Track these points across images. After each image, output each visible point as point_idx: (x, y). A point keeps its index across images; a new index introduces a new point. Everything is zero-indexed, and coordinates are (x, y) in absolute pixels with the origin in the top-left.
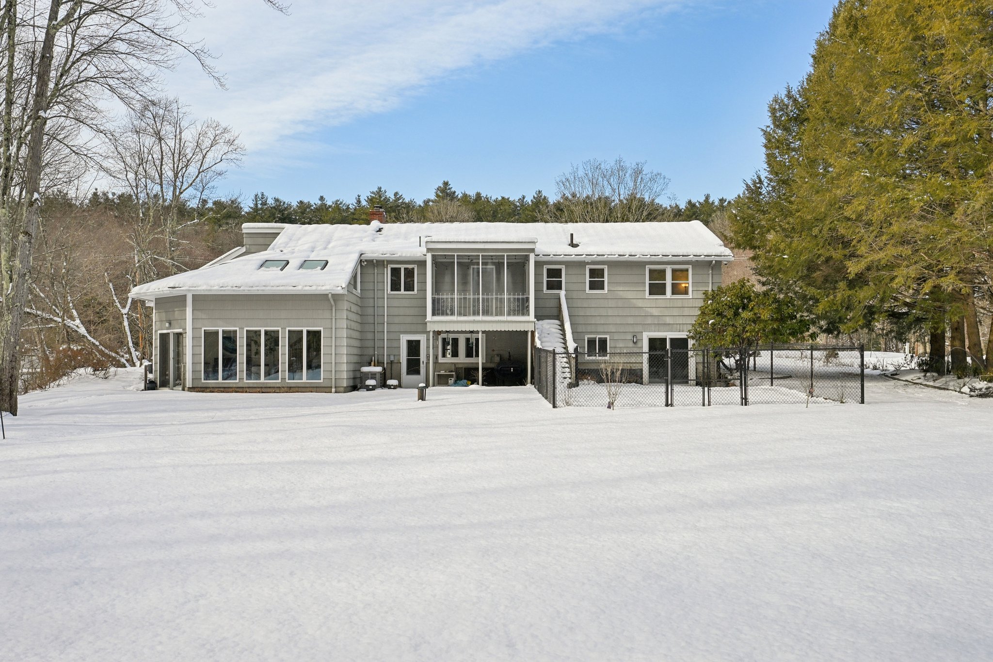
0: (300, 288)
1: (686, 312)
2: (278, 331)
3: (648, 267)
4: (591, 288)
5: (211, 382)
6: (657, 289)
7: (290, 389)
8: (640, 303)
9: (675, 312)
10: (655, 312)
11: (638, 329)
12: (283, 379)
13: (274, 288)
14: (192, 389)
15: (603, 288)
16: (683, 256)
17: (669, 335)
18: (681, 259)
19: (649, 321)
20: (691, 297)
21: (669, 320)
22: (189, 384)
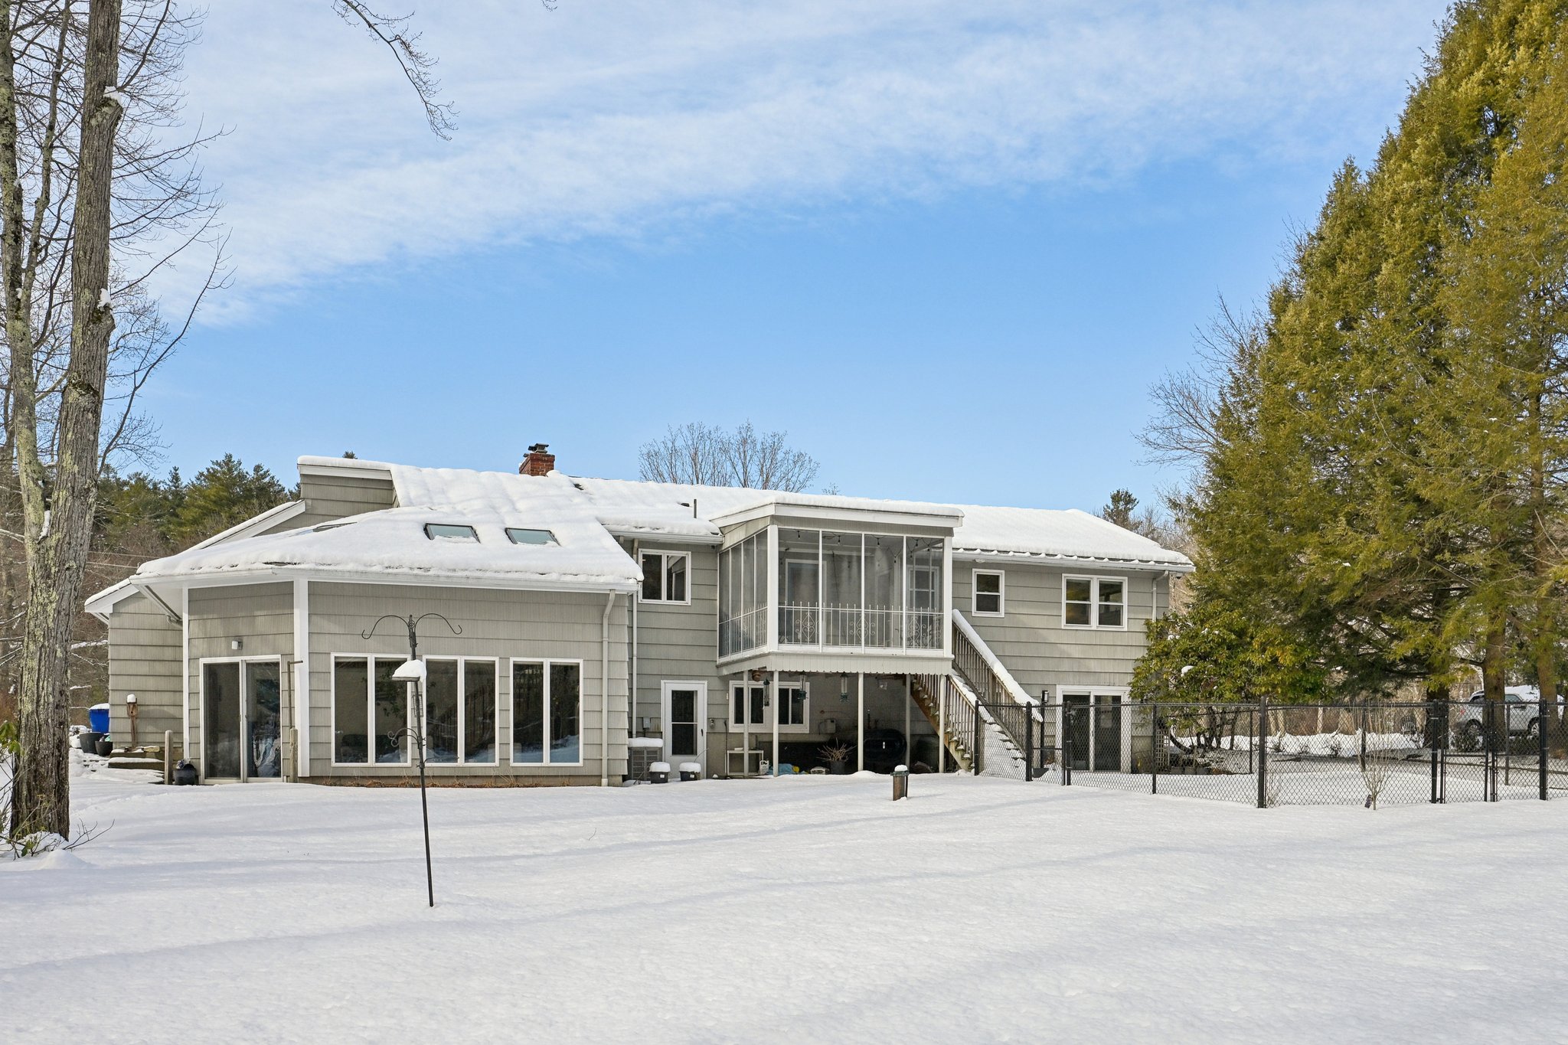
0: (554, 576)
1: (1120, 653)
2: (493, 665)
3: (1066, 576)
4: (979, 608)
5: (352, 767)
6: (1079, 615)
7: (518, 780)
8: (1052, 637)
9: (1103, 653)
10: (1075, 652)
11: (1049, 679)
12: (504, 760)
13: (502, 575)
14: (312, 779)
15: (996, 609)
16: (1124, 560)
17: (1094, 691)
18: (1121, 564)
19: (1065, 666)
20: (1126, 629)
21: (1094, 666)
22: (303, 770)
